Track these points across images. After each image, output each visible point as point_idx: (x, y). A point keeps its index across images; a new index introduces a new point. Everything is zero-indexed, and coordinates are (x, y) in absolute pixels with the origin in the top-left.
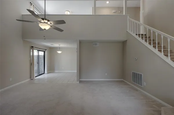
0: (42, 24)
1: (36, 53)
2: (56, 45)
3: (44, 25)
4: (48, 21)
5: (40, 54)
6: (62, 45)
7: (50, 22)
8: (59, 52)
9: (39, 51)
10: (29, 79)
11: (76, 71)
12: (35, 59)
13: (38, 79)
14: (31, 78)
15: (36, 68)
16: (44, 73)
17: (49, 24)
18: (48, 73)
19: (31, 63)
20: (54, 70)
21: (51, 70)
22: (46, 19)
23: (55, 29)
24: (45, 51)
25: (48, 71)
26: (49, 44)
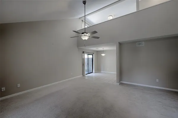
0: (83, 36)
1: (86, 56)
2: (100, 49)
3: (84, 37)
4: (87, 33)
5: (89, 57)
6: (105, 48)
7: (88, 34)
8: (103, 55)
9: (89, 54)
10: (82, 76)
11: (116, 73)
12: (86, 61)
13: (88, 76)
14: (83, 75)
15: (86, 68)
16: (92, 72)
17: (88, 35)
18: (95, 73)
19: (83, 64)
20: (101, 71)
21: (98, 70)
22: (85, 33)
23: (93, 38)
24: (93, 55)
25: (95, 71)
26: (95, 49)
